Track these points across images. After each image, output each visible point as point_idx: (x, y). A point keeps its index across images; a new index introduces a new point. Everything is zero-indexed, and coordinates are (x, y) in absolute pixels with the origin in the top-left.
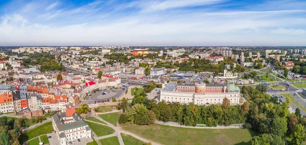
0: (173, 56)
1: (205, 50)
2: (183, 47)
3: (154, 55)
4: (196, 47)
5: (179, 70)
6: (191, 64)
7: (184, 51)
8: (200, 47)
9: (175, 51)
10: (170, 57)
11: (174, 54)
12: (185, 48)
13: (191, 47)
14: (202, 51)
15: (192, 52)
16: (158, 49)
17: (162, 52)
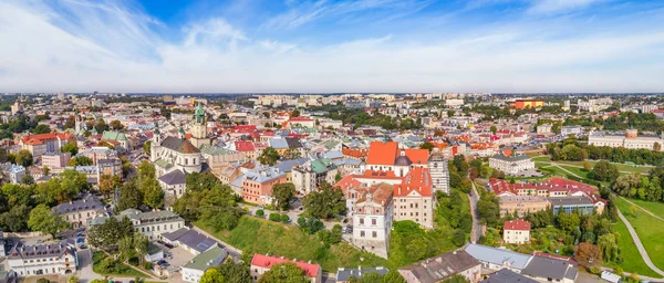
0: (591, 110)
1: (654, 99)
2: (608, 95)
3: (556, 108)
4: (635, 94)
5: (604, 129)
6: (623, 119)
7: (611, 101)
8: (645, 95)
9: (593, 102)
10: (584, 111)
11: (592, 106)
12: (613, 96)
13: (626, 95)
14: (649, 102)
15: (628, 104)
16: (560, 98)
17: (568, 103)
